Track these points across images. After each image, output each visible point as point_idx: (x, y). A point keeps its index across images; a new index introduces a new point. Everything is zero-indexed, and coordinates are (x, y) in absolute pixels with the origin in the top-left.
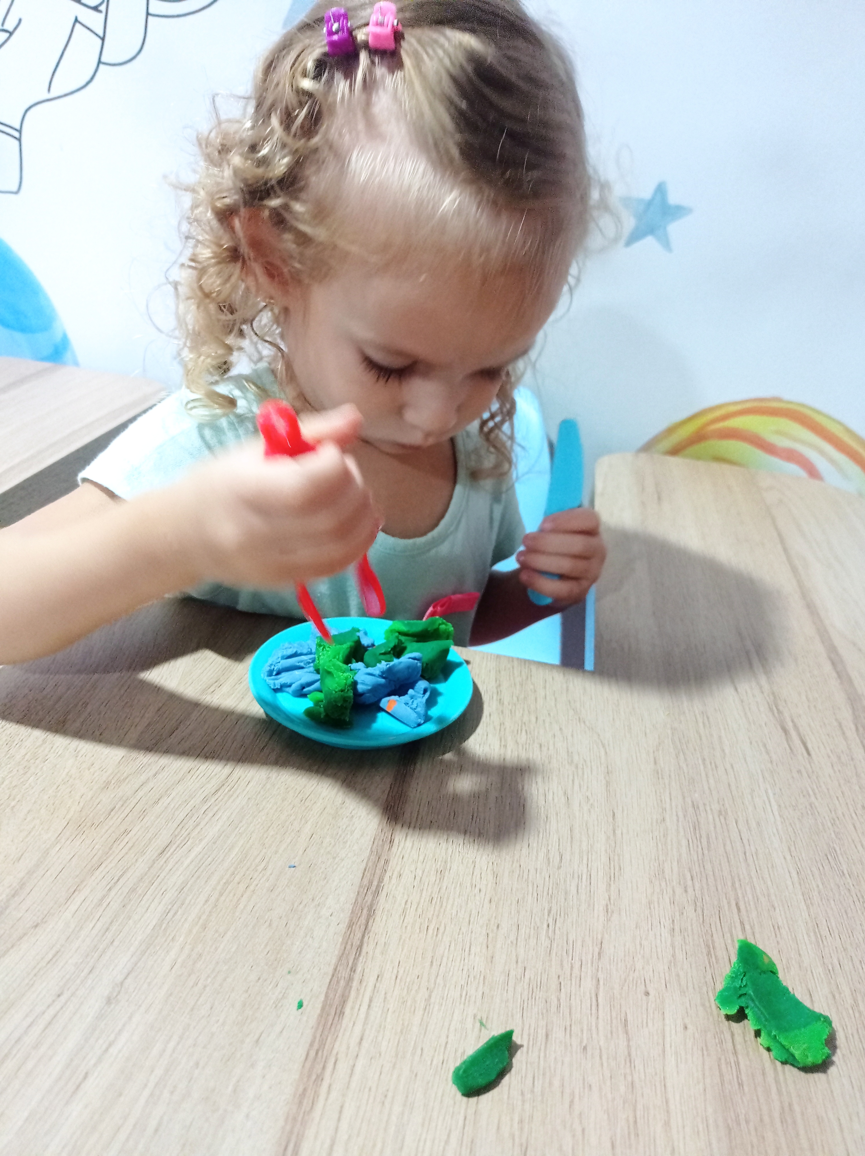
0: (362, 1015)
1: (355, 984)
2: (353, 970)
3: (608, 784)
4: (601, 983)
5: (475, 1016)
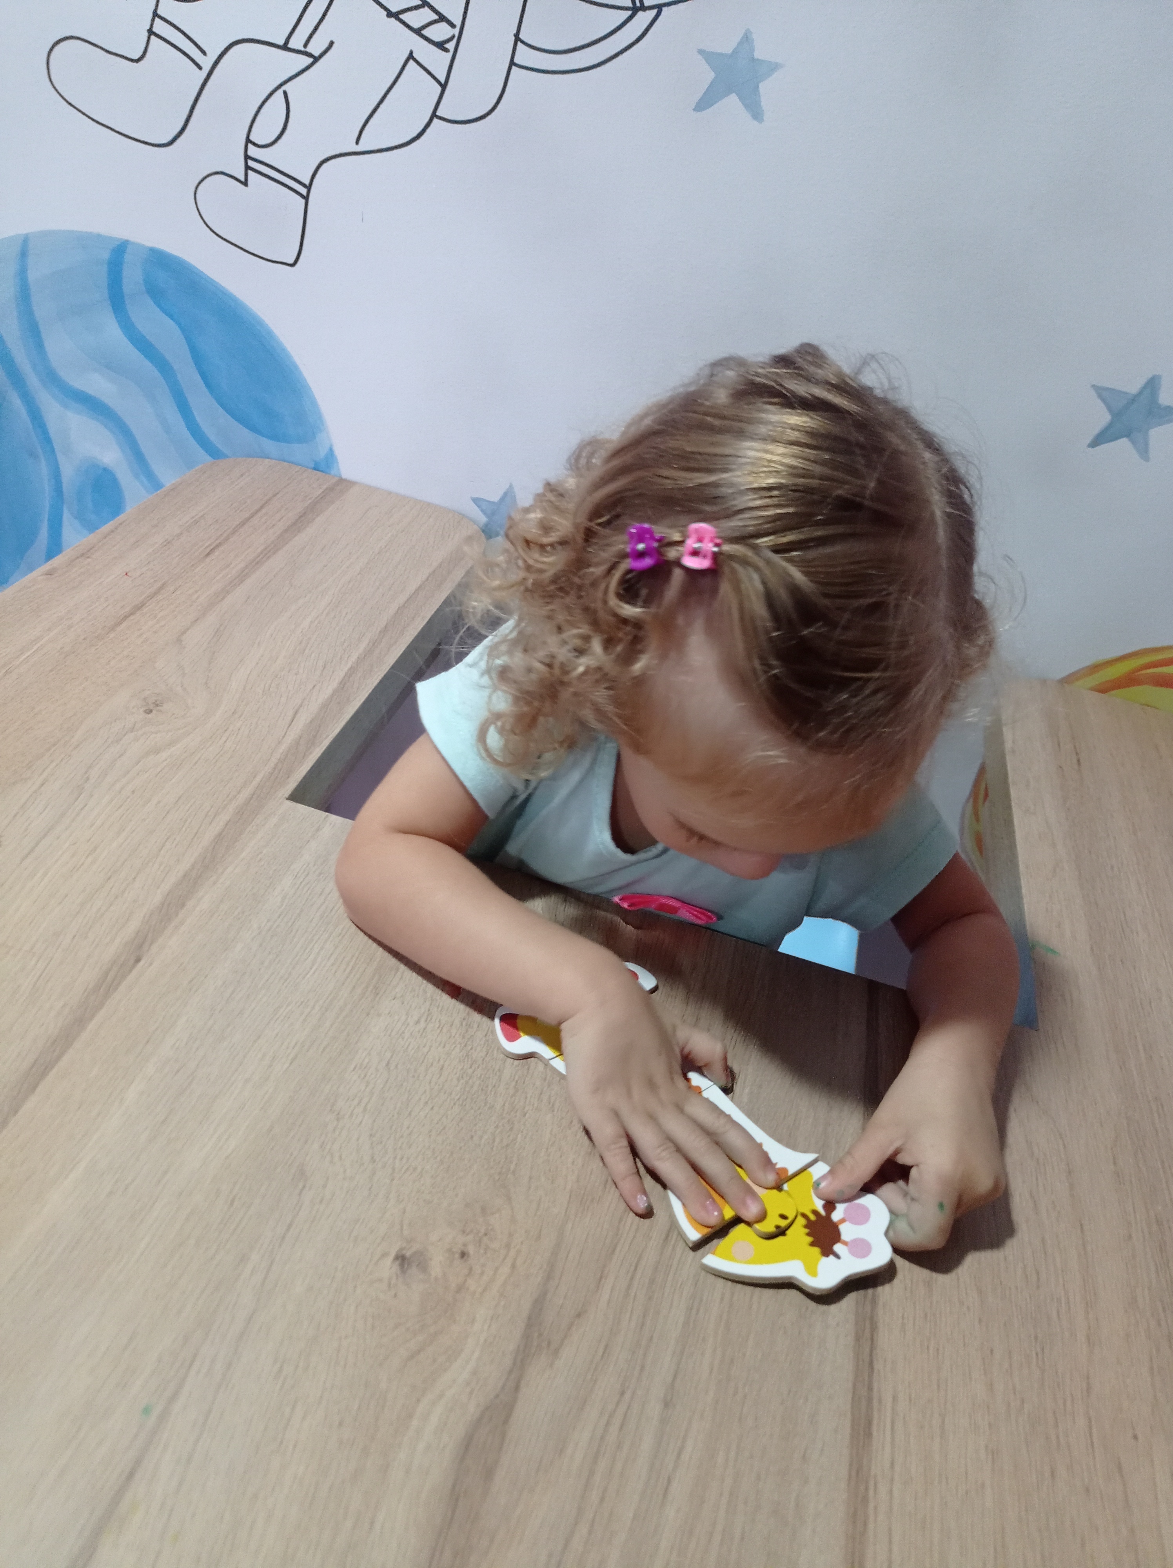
0: (888, 1438)
1: (875, 1403)
2: (870, 1389)
3: (1072, 1186)
4: (1093, 1422)
5: (986, 1447)
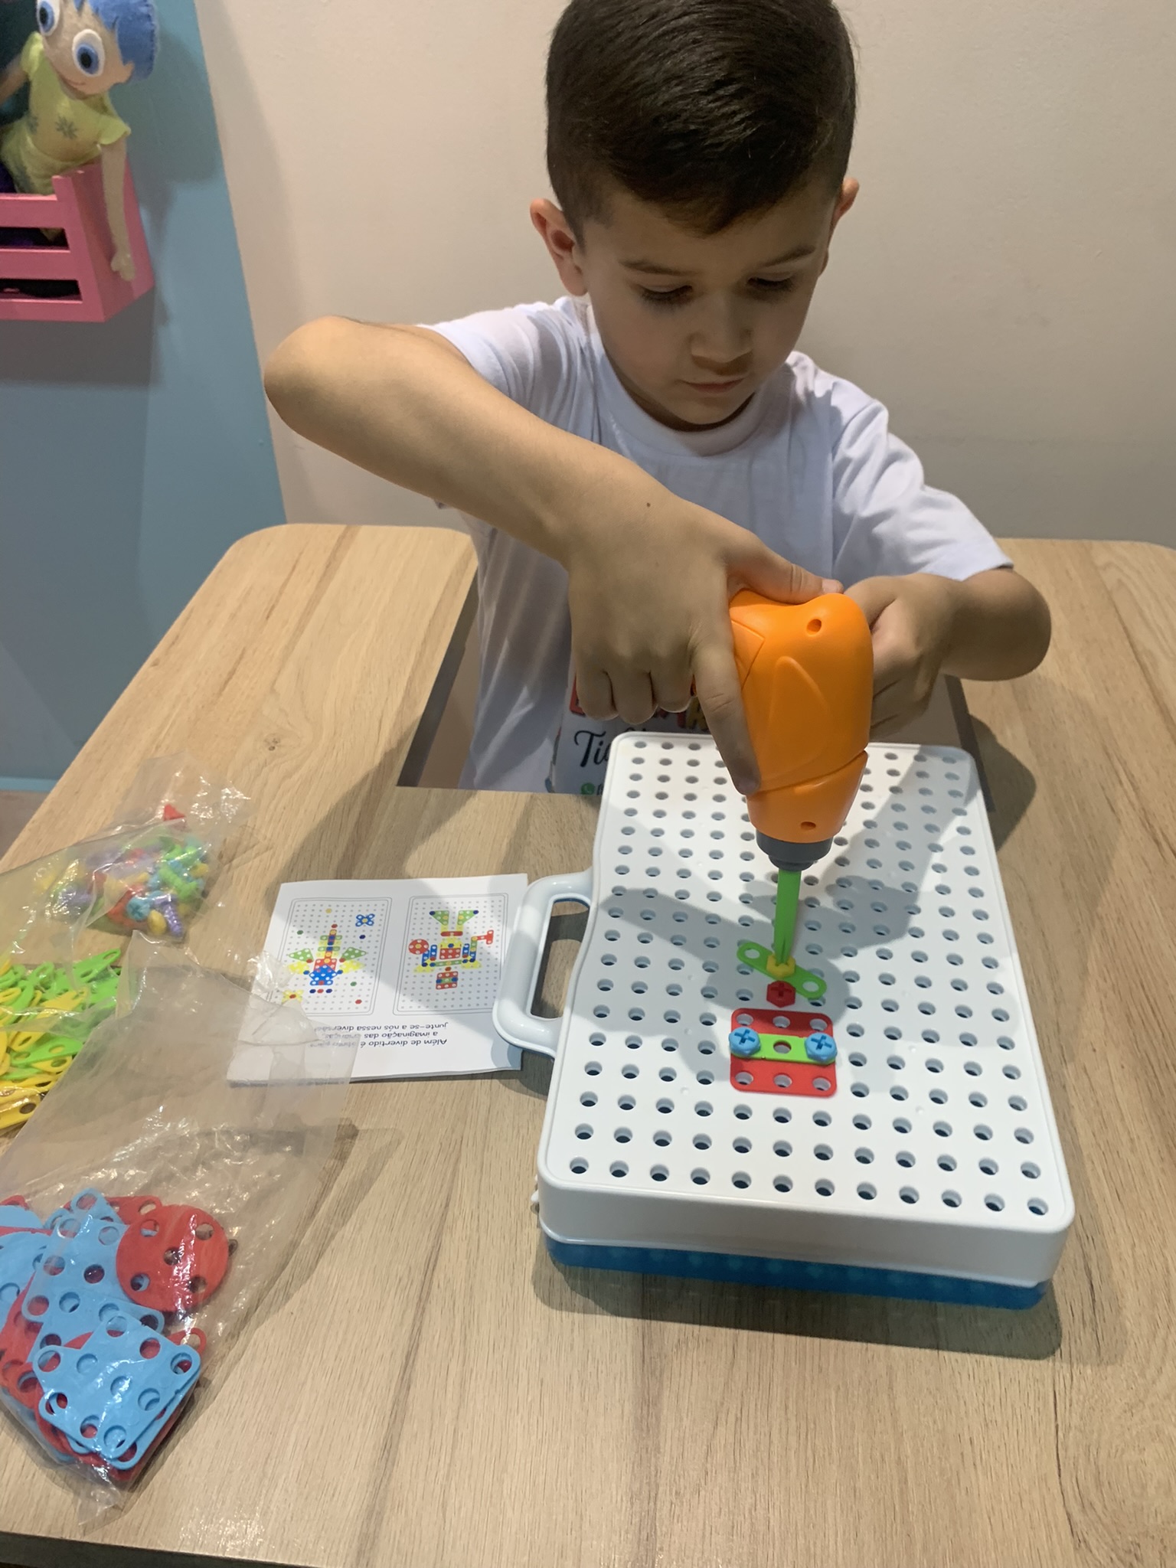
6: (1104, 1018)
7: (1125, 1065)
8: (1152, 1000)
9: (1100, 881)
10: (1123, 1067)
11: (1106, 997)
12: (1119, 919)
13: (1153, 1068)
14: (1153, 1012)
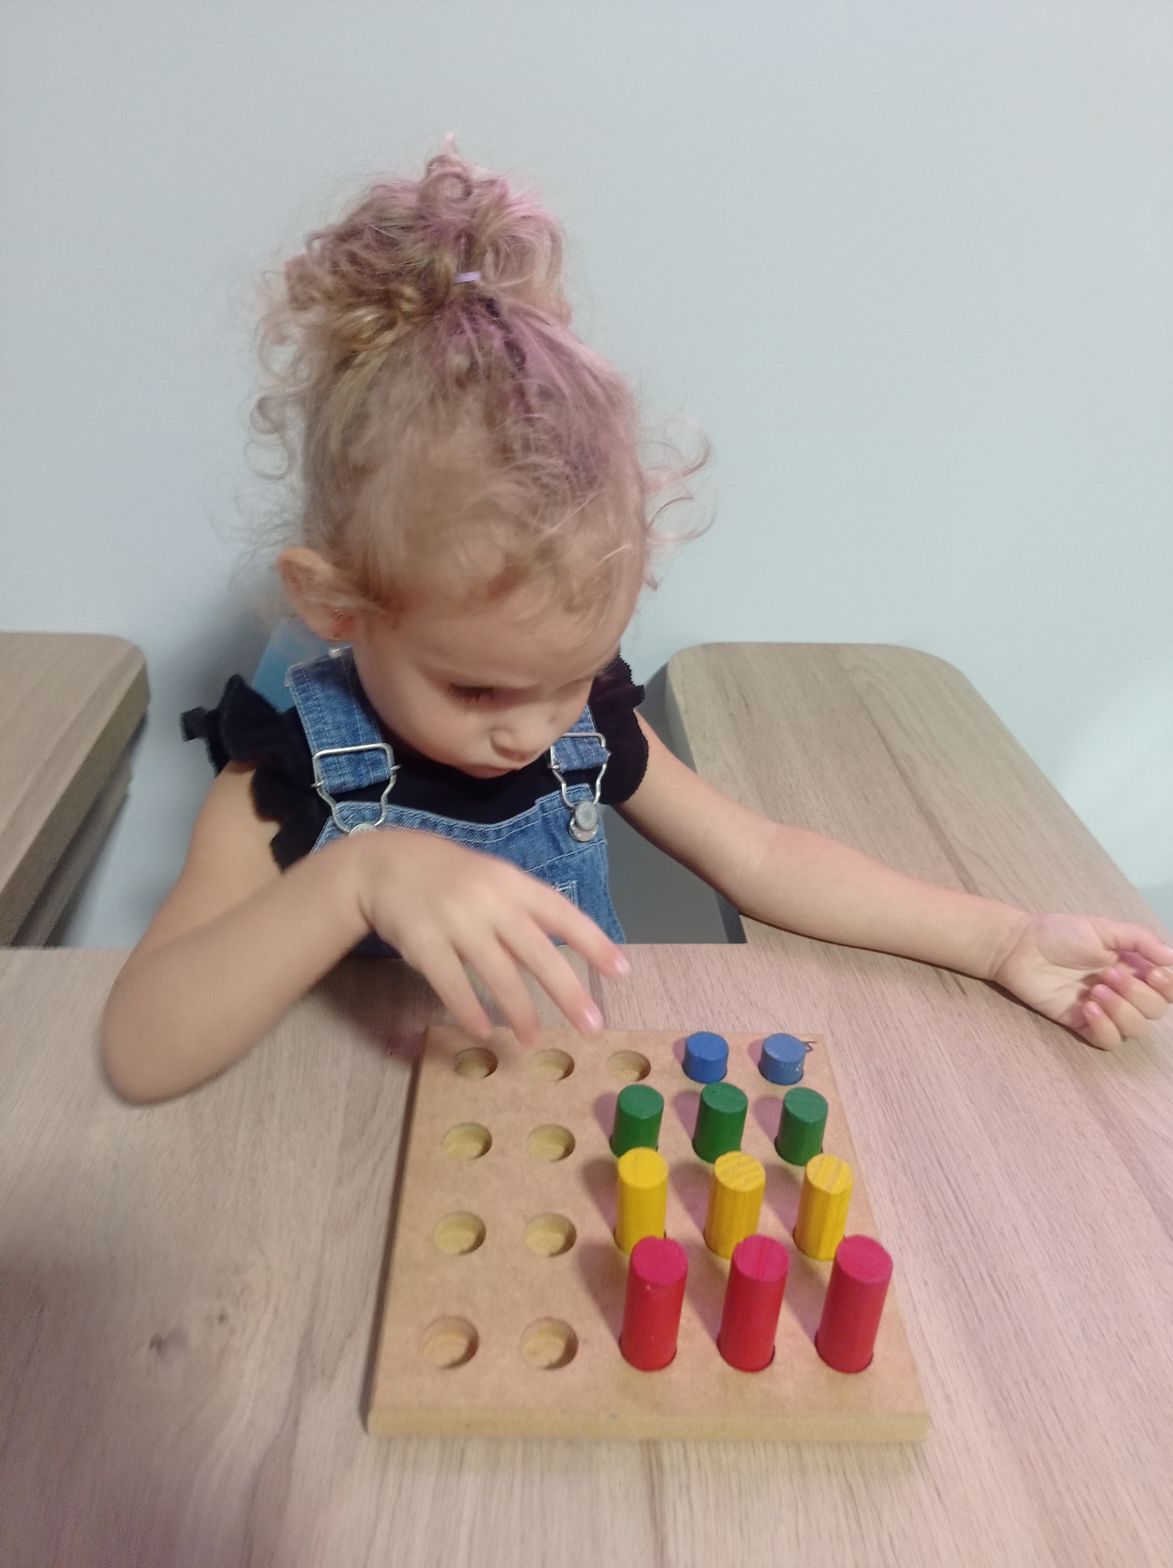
6: (897, 1214)
7: (929, 1281)
8: (952, 1181)
9: (875, 1025)
10: (926, 1283)
11: (896, 1181)
12: (902, 1073)
13: (964, 1280)
14: (956, 1198)
